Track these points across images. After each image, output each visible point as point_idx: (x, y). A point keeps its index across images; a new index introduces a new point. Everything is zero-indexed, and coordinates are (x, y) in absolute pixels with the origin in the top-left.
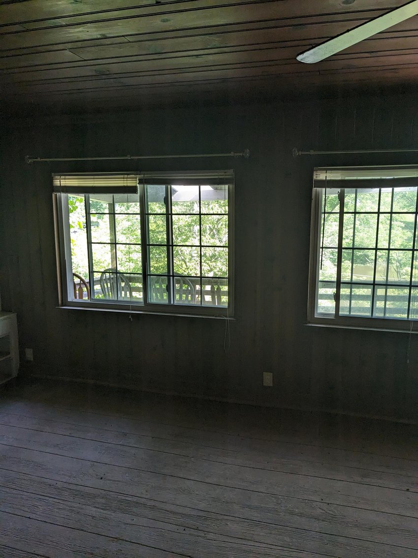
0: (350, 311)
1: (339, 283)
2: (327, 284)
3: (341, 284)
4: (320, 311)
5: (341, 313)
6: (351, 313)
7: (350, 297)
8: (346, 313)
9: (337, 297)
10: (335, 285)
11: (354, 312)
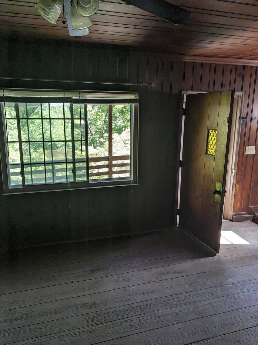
0: (32, 182)
1: (22, 165)
2: (15, 166)
3: (24, 165)
4: (12, 184)
5: (26, 183)
6: (33, 183)
7: (31, 173)
8: (30, 183)
9: (22, 173)
10: (20, 166)
11: (35, 181)
